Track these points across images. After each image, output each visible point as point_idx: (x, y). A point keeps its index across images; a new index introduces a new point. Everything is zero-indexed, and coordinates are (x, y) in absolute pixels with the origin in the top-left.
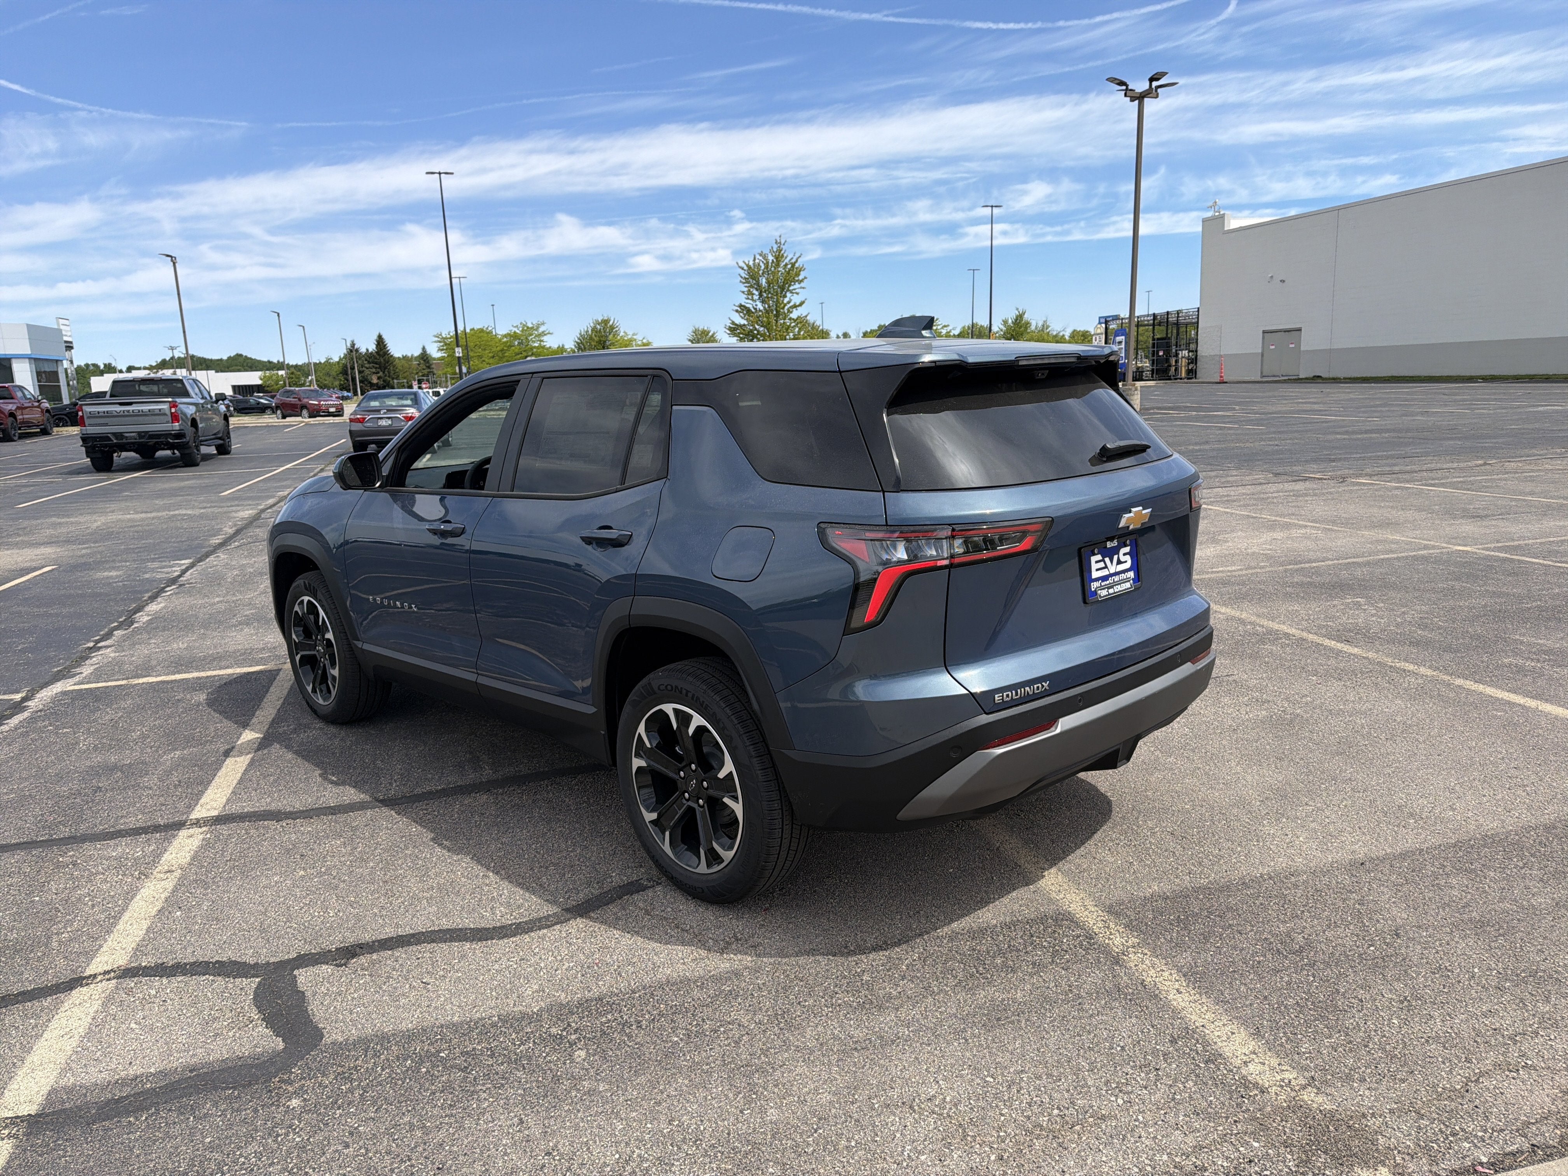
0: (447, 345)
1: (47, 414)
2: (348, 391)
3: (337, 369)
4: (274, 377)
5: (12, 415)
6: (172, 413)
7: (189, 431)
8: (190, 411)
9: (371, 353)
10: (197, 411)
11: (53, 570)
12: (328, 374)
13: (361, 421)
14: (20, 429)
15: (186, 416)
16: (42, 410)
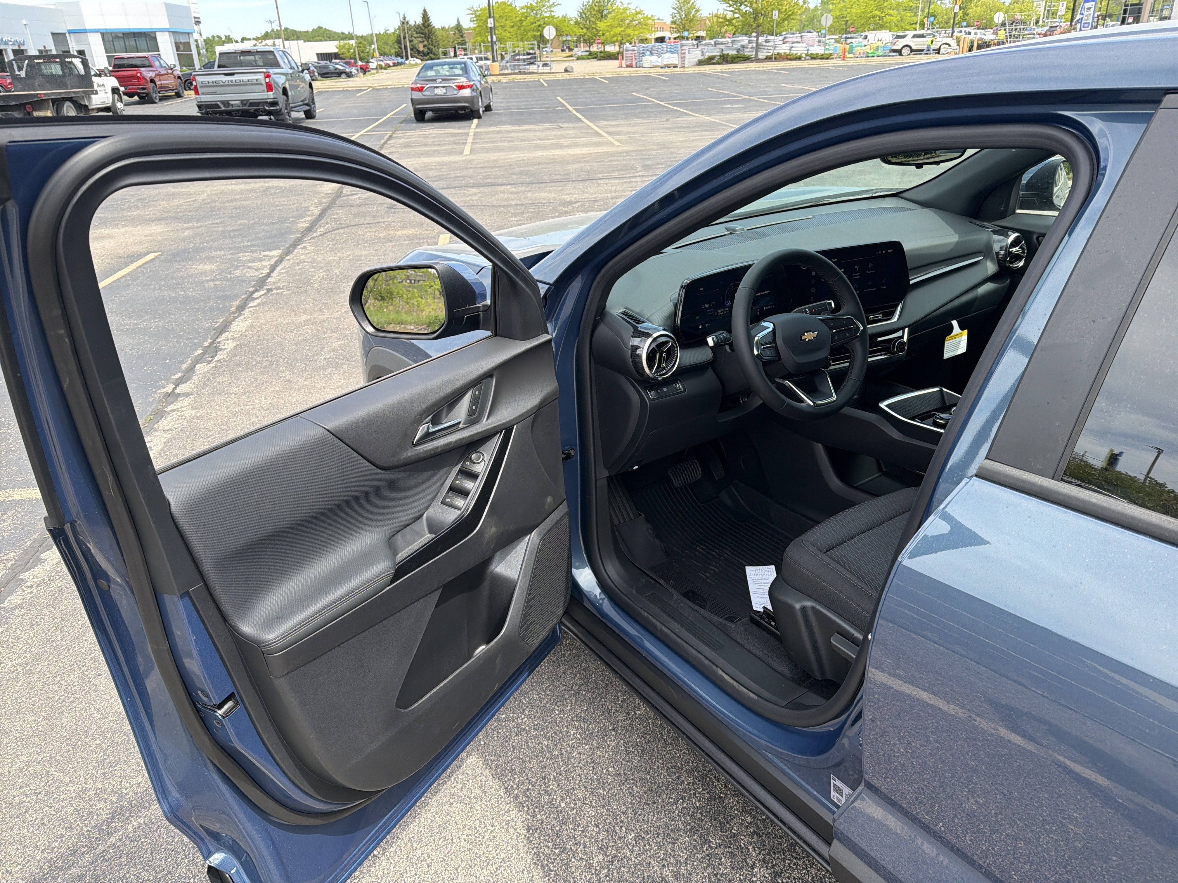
0: (477, 17)
1: (179, 80)
2: (402, 57)
3: (393, 39)
4: (346, 46)
5: (152, 81)
6: (266, 83)
7: (281, 99)
8: (281, 80)
9: (419, 25)
10: (287, 80)
11: (156, 258)
12: (386, 43)
13: (421, 89)
14: (159, 92)
15: (279, 86)
16: (175, 77)
